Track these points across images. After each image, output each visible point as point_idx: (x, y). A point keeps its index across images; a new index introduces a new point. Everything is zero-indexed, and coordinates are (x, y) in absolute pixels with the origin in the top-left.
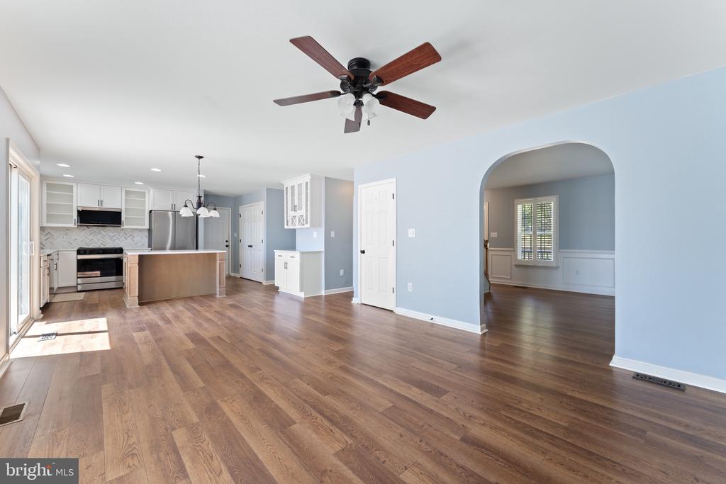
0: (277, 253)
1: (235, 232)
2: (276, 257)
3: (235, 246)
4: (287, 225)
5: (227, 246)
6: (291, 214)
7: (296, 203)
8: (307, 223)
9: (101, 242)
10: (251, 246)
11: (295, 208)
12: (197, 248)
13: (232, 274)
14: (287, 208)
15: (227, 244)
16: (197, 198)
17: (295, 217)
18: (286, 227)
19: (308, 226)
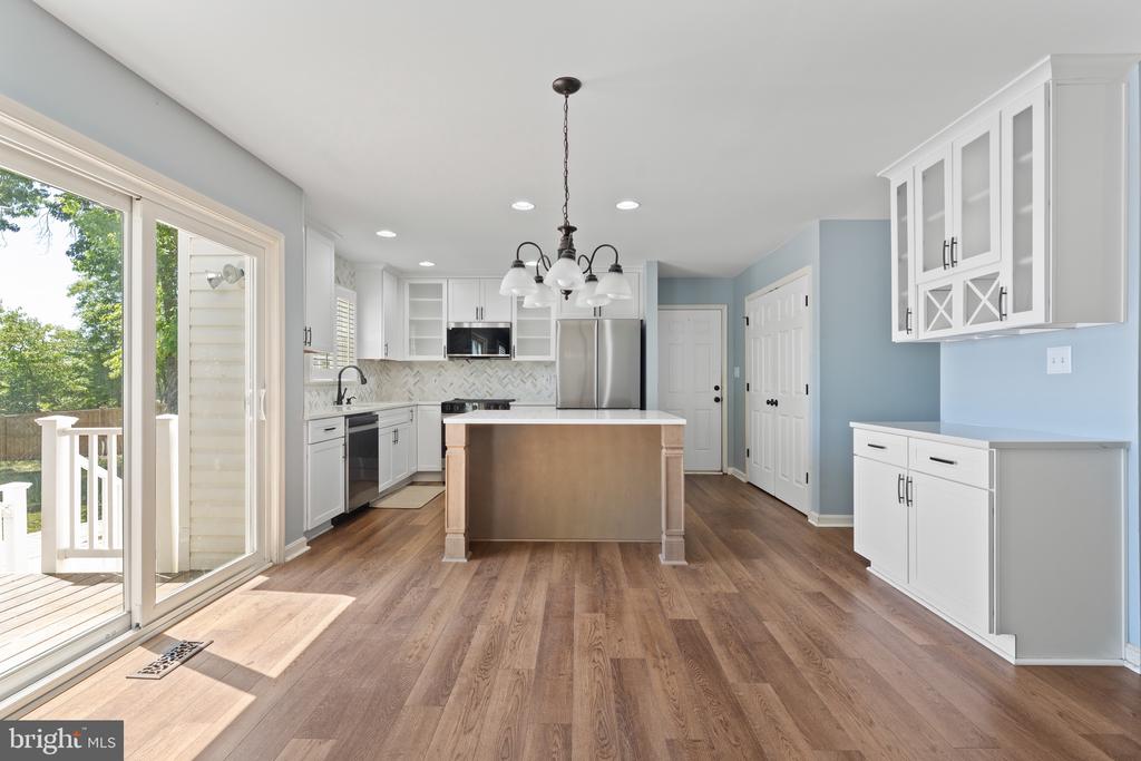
0: (863, 434)
1: (735, 365)
2: (859, 446)
3: (734, 397)
4: (905, 326)
5: (717, 400)
6: (922, 281)
7: (953, 229)
8: (1023, 304)
9: (486, 389)
10: (773, 403)
11: (945, 254)
12: (643, 407)
13: (730, 471)
14: (903, 262)
15: (718, 394)
16: (561, 235)
17: (947, 289)
18: (899, 336)
19: (1037, 315)
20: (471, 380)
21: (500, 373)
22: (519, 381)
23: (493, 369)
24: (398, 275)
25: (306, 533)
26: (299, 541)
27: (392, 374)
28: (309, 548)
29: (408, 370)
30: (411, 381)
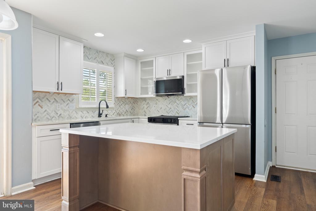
20: (169, 106)
21: (183, 103)
22: (192, 107)
23: (179, 101)
24: (135, 58)
25: (33, 181)
26: (29, 183)
27: (139, 103)
28: (35, 188)
29: (144, 102)
30: (146, 106)
